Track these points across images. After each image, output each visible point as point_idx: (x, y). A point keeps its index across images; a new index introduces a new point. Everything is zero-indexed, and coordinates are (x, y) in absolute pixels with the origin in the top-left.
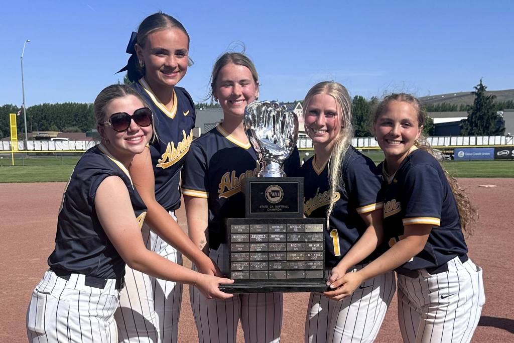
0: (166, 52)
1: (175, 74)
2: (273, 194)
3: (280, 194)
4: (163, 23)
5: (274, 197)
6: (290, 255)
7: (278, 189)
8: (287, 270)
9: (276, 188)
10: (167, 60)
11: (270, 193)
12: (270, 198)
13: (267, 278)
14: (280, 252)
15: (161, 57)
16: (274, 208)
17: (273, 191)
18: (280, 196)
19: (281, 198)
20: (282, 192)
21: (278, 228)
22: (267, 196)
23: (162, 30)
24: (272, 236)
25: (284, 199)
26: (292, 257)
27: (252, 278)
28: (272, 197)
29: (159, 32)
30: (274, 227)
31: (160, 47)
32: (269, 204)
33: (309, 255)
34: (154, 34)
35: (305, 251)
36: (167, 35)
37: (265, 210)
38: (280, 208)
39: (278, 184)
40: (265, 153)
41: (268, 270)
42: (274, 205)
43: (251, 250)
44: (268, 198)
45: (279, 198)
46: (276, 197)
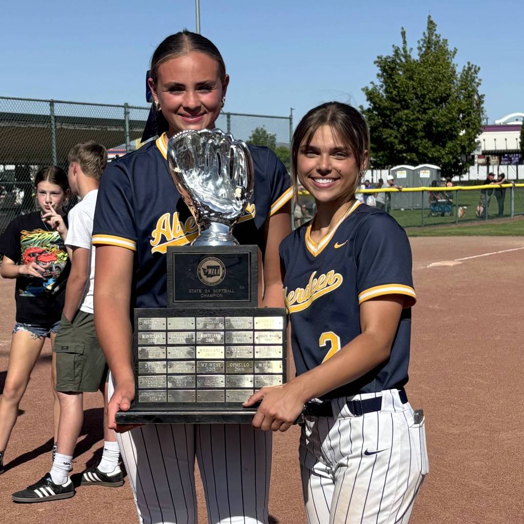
0: (182, 87)
1: (201, 117)
2: (210, 271)
3: (221, 271)
4: (179, 46)
5: (211, 276)
6: (231, 365)
7: (218, 264)
8: (225, 389)
9: (213, 263)
10: (185, 98)
11: (204, 270)
12: (204, 277)
13: (195, 401)
14: (215, 360)
15: (178, 94)
16: (212, 293)
17: (208, 267)
18: (221, 274)
19: (222, 277)
20: (223, 269)
21: (211, 322)
22: (200, 275)
23: (176, 57)
24: (202, 335)
25: (227, 278)
26: (233, 368)
27: (171, 400)
28: (208, 276)
29: (171, 61)
30: (205, 321)
31: (174, 81)
32: (204, 287)
33: (259, 365)
34: (165, 64)
35: (253, 359)
36: (182, 64)
37: (197, 297)
38: (221, 293)
39: (216, 256)
40: (202, 209)
41: (196, 389)
42: (211, 288)
43: (169, 357)
44: (201, 278)
45: (220, 277)
46: (214, 275)
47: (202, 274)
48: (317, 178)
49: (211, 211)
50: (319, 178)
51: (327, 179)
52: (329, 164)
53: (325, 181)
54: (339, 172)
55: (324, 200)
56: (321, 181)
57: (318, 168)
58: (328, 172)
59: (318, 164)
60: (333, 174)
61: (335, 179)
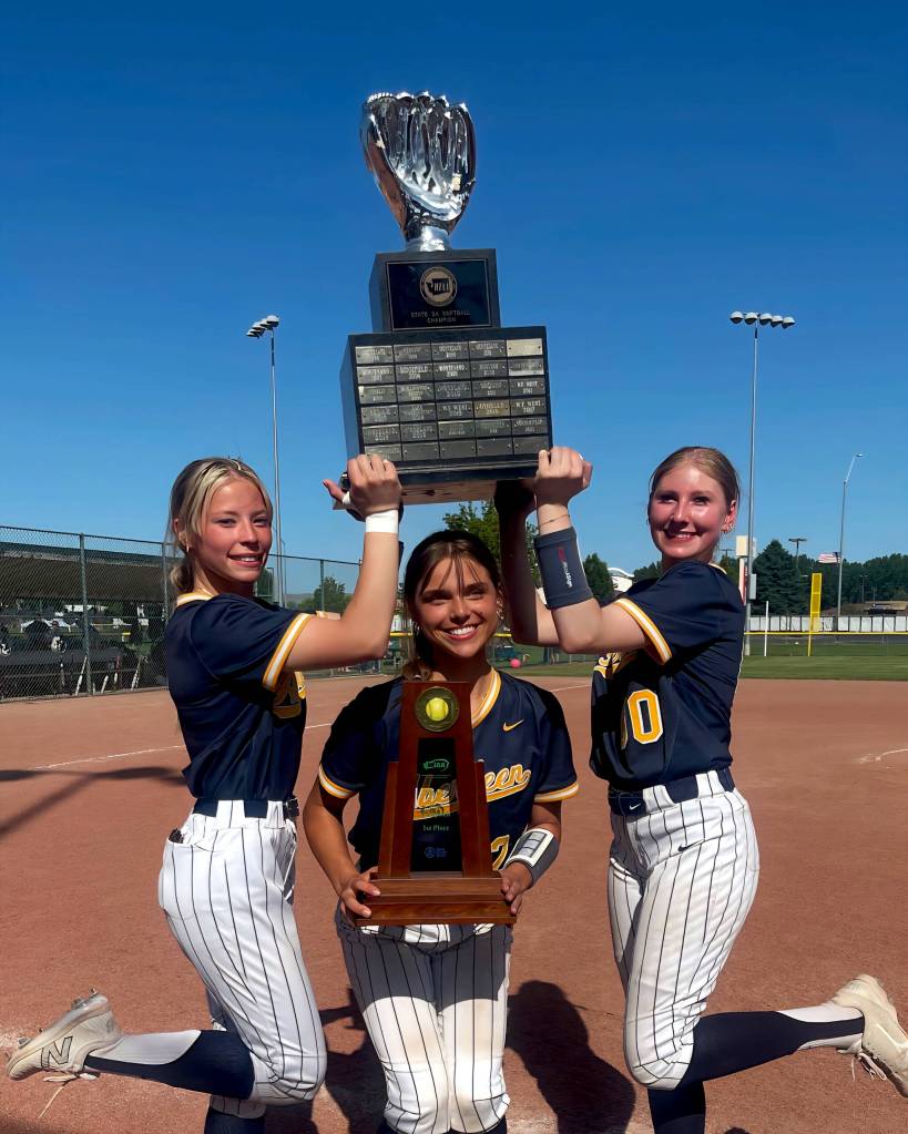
2: (437, 287)
3: (451, 286)
5: (438, 293)
6: (481, 405)
7: (446, 276)
8: (475, 438)
9: (441, 274)
11: (429, 285)
12: (430, 295)
13: (438, 457)
14: (459, 400)
16: (441, 316)
17: (435, 281)
18: (451, 290)
19: (453, 294)
20: (453, 282)
21: (450, 349)
22: (424, 292)
24: (441, 368)
25: (461, 291)
26: (484, 410)
28: (435, 293)
30: (443, 347)
32: (430, 308)
33: (518, 404)
35: (509, 397)
37: (422, 322)
38: (453, 316)
39: (443, 265)
40: (412, 206)
41: (439, 441)
42: (440, 310)
43: (401, 399)
44: (425, 295)
45: (450, 294)
46: (442, 292)
47: (427, 290)
48: (454, 629)
49: (423, 210)
50: (456, 628)
51: (467, 626)
52: (466, 608)
53: (465, 630)
54: (479, 615)
55: (469, 655)
56: (459, 632)
57: (453, 615)
58: (467, 617)
59: (452, 611)
60: (473, 619)
61: (475, 626)
